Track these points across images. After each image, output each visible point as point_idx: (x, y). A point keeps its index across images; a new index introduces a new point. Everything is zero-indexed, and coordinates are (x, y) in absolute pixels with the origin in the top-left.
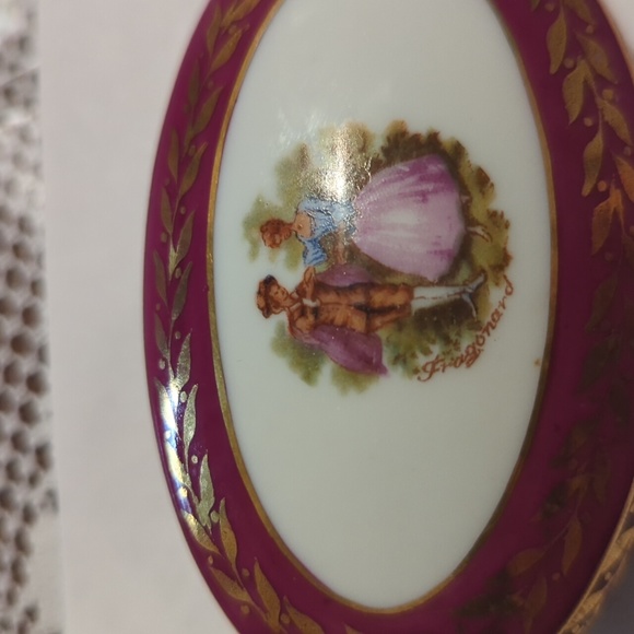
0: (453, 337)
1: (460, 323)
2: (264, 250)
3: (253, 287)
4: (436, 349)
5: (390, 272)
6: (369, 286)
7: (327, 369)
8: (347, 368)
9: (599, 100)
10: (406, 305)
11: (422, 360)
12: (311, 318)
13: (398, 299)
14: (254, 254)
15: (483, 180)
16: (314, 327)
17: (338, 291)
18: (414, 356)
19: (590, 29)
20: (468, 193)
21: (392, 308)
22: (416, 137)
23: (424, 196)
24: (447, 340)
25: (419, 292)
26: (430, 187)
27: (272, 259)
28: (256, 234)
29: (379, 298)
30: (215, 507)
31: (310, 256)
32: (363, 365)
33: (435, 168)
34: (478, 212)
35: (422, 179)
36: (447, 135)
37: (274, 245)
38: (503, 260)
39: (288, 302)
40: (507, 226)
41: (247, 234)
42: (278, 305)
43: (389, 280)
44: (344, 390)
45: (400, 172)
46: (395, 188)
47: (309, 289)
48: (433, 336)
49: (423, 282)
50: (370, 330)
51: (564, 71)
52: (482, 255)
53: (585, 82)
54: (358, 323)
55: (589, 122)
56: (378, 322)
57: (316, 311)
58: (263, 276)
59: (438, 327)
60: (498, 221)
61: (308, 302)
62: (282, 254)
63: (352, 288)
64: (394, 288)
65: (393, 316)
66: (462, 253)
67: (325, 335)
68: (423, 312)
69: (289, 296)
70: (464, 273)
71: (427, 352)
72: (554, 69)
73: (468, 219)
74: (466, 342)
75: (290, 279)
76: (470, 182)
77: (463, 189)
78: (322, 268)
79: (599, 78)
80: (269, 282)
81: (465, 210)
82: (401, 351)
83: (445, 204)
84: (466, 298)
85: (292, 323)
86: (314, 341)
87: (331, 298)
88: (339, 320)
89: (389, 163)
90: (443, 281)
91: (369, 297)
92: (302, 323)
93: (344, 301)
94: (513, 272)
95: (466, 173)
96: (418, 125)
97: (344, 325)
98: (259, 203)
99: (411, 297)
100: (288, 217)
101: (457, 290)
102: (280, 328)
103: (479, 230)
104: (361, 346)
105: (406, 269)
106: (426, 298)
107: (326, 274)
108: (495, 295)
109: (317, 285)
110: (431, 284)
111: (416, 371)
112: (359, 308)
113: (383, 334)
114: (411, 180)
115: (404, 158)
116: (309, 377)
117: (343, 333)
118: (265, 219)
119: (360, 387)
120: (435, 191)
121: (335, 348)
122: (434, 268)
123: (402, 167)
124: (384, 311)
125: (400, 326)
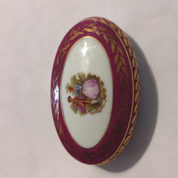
0: (97, 108)
1: (98, 106)
2: (69, 92)
3: (67, 98)
4: (95, 110)
5: (88, 97)
6: (85, 100)
7: (78, 112)
8: (81, 112)
9: (123, 69)
10: (90, 103)
11: (92, 112)
12: (76, 104)
13: (89, 102)
14: (67, 92)
15: (102, 83)
16: (76, 105)
17: (80, 100)
18: (91, 111)
19: (122, 56)
20: (100, 85)
21: (88, 103)
22: (92, 76)
23: (93, 85)
24: (96, 109)
25: (92, 101)
26: (94, 84)
27: (70, 93)
28: (68, 89)
29: (86, 101)
30: (62, 131)
31: (76, 94)
32: (84, 112)
33: (95, 81)
34: (101, 89)
35: (93, 83)
36: (97, 76)
37: (70, 91)
38: (105, 96)
39: (72, 101)
40: (106, 91)
41: (66, 89)
42: (71, 101)
43: (88, 99)
44: (81, 115)
45: (89, 81)
46: (89, 84)
47: (76, 99)
48: (94, 108)
49: (93, 99)
50: (85, 107)
51: (117, 64)
52: (102, 96)
53: (121, 66)
54: (83, 105)
55: (120, 73)
56: (86, 105)
57: (77, 103)
58: (69, 96)
59: (95, 106)
60: (105, 90)
61: (75, 101)
62: (71, 93)
63: (82, 100)
64: (88, 100)
65: (88, 104)
66: (99, 95)
67: (78, 107)
68: (93, 104)
69: (73, 100)
70: (99, 98)
71: (93, 110)
72: (115, 64)
73: (100, 90)
74: (99, 109)
75: (73, 97)
76: (100, 83)
77: (99, 85)
78: (77, 96)
79: (123, 65)
80: (69, 97)
81: (99, 88)
82: (89, 110)
83: (96, 87)
84: (99, 102)
85: (73, 104)
86: (76, 107)
87: (79, 101)
88: (80, 104)
89: (88, 80)
90: (96, 99)
91: (85, 101)
92: (74, 104)
93: (81, 102)
94: (107, 98)
95: (100, 82)
96: (93, 74)
97: (81, 105)
98: (68, 84)
99: (91, 102)
100: (72, 87)
101: (98, 101)
102: (71, 105)
103: (101, 92)
104: (83, 109)
105: (90, 97)
106: (93, 102)
107: (78, 97)
108: (104, 102)
109: (77, 99)
110: (94, 100)
111: (92, 113)
112: (83, 103)
113: (87, 107)
114: (91, 83)
115: (90, 79)
116: (76, 113)
117: (81, 106)
118: (69, 87)
119: (83, 115)
120: (95, 85)
121: (80, 109)
122: (94, 97)
123: (90, 80)
124: (87, 104)
125: (89, 106)
